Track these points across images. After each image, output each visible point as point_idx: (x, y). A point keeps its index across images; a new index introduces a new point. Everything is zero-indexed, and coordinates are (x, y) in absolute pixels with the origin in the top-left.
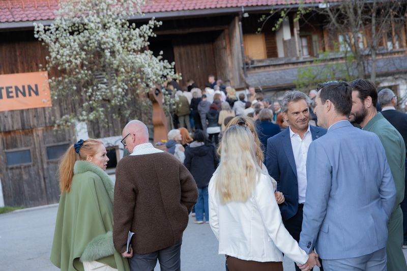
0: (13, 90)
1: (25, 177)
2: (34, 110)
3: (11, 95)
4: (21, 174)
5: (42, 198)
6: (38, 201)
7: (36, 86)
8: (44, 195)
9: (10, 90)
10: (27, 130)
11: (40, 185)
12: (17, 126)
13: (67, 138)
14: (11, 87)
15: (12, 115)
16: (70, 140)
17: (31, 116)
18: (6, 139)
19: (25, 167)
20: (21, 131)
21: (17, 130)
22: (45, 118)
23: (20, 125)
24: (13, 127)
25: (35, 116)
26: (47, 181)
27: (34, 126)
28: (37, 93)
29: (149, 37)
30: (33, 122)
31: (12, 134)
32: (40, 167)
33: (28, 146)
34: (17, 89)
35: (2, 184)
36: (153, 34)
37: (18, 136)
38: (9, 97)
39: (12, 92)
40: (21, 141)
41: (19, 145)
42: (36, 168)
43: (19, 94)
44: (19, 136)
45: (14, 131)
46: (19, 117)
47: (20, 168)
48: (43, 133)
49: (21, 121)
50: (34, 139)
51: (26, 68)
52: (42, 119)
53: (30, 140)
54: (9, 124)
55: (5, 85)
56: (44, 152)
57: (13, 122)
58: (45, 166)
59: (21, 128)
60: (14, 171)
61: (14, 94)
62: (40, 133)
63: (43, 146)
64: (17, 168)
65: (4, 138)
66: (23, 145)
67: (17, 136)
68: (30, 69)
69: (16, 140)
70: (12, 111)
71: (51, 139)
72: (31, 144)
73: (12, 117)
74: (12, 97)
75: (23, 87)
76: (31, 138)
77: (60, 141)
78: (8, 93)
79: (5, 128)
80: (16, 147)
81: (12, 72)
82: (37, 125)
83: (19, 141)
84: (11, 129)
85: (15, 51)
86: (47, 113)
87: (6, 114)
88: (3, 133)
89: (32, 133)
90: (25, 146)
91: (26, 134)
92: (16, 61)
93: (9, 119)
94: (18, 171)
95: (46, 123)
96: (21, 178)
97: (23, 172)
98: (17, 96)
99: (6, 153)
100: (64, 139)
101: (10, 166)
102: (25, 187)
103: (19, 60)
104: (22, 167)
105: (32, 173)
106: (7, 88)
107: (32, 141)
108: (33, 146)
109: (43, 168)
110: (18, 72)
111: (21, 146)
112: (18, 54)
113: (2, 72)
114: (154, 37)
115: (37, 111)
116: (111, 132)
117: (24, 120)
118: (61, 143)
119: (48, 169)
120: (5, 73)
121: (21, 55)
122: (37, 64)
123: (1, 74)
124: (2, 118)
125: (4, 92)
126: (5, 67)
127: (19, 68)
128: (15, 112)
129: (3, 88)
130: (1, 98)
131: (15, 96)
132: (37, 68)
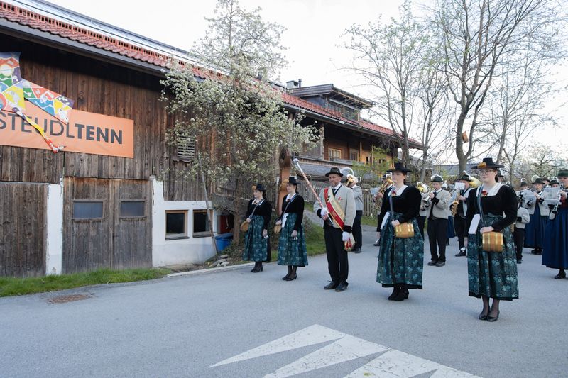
0: (95, 131)
1: (92, 234)
2: (114, 159)
3: (91, 136)
4: (88, 230)
5: (107, 260)
6: (103, 263)
7: (120, 132)
8: (111, 256)
9: (91, 130)
10: (103, 179)
11: (108, 244)
12: (94, 173)
13: (143, 196)
14: (93, 128)
15: (88, 160)
16: (145, 198)
17: (110, 165)
18: (77, 186)
19: (94, 222)
20: (96, 179)
21: (92, 177)
22: (125, 169)
23: (97, 172)
24: (88, 173)
25: (114, 166)
26: (116, 240)
27: (112, 176)
28: (120, 142)
30: (111, 171)
31: (86, 182)
32: (111, 224)
33: (101, 198)
34: (99, 131)
35: (64, 239)
37: (91, 185)
38: (88, 138)
39: (93, 133)
40: (94, 190)
41: (91, 195)
42: (106, 224)
43: (101, 137)
44: (93, 185)
45: (88, 178)
46: (97, 164)
47: (89, 222)
48: (120, 186)
49: (99, 168)
50: (108, 191)
51: (113, 111)
52: (121, 170)
53: (104, 191)
54: (84, 169)
55: (86, 123)
56: (117, 207)
57: (89, 168)
58: (116, 224)
59: (97, 176)
60: (81, 225)
61: (95, 136)
62: (117, 185)
63: (117, 200)
64: (84, 222)
65: (75, 186)
66: (96, 196)
68: (116, 114)
69: (89, 189)
70: (90, 154)
71: (127, 194)
72: (105, 196)
73: (89, 162)
74: (93, 139)
75: (107, 130)
76: (106, 189)
77: (136, 198)
78: (89, 133)
79: (79, 173)
80: (87, 196)
81: (97, 112)
82: (115, 176)
83: (91, 191)
84: (85, 175)
85: (103, 90)
86: (127, 164)
87: (82, 157)
88: (74, 178)
89: (108, 184)
90: (98, 198)
91: (101, 184)
92: (103, 99)
93: (85, 163)
94: (85, 226)
95: (124, 175)
96: (88, 234)
97: (91, 228)
98: (98, 140)
99: (74, 202)
100: (140, 196)
101: (77, 219)
102: (91, 245)
103: (106, 100)
104: (91, 221)
105: (101, 229)
106: (89, 128)
107: (106, 193)
108: (106, 199)
109: (114, 225)
111: (93, 197)
112: (106, 93)
113: (85, 108)
115: (117, 160)
117: (102, 168)
118: (137, 200)
119: (119, 227)
120: (88, 111)
121: (109, 94)
122: (124, 110)
123: (83, 110)
124: (77, 161)
125: (84, 131)
126: (89, 104)
127: (105, 109)
128: (93, 157)
129: (83, 126)
130: (80, 137)
131: (96, 139)
132: (124, 114)
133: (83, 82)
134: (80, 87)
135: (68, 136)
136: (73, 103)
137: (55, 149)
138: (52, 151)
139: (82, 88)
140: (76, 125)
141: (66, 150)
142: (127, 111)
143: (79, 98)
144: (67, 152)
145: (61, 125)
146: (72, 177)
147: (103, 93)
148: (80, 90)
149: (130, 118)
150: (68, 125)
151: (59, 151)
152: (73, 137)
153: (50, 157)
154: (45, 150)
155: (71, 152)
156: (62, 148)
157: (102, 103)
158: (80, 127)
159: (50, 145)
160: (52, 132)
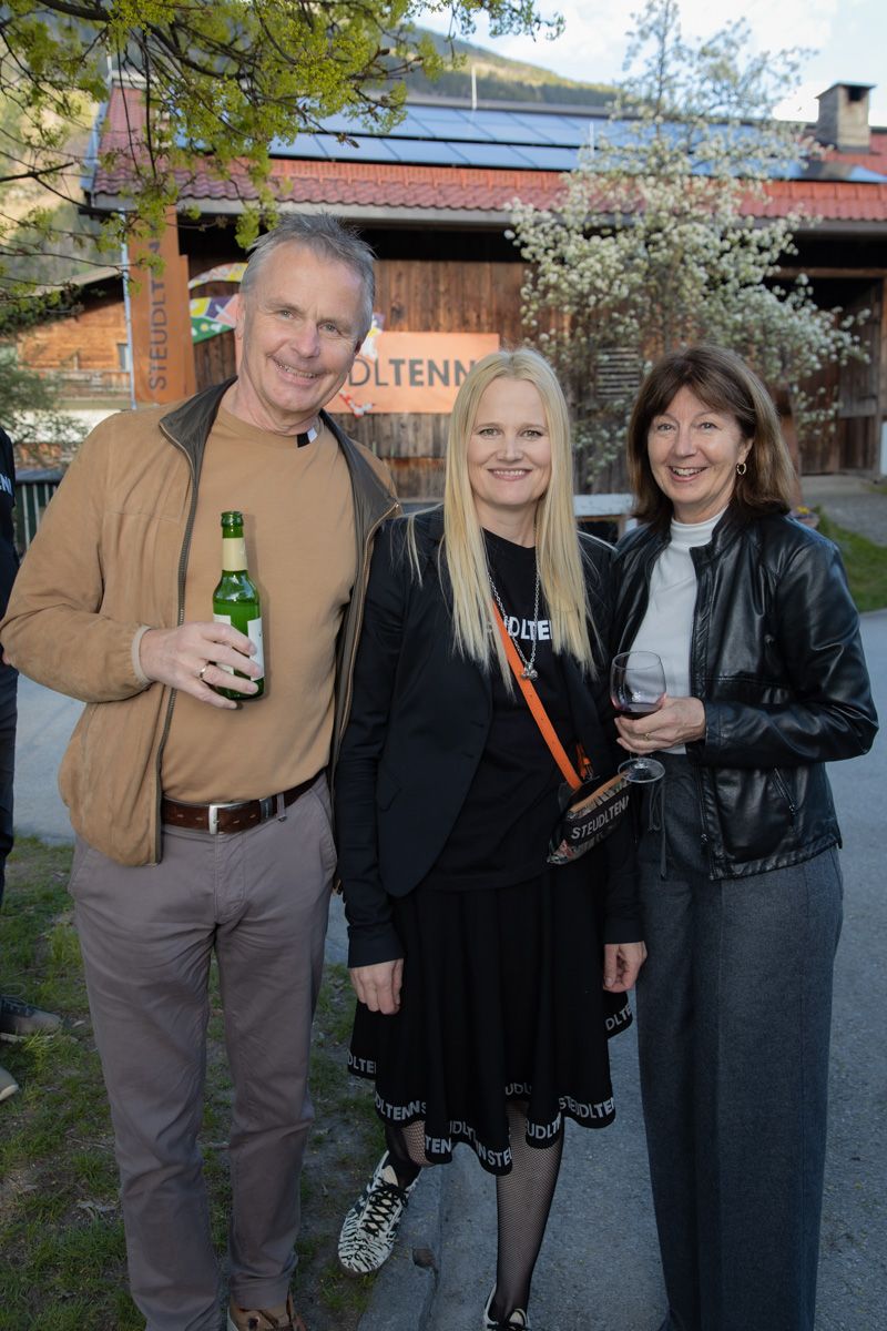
0: (424, 368)
3: (418, 378)
9: (418, 367)
12: (425, 448)
14: (420, 362)
15: (415, 424)
18: (399, 476)
20: (430, 460)
21: (424, 457)
23: (431, 445)
24: (415, 449)
29: (782, 252)
31: (412, 466)
34: (432, 366)
36: (792, 246)
37: (423, 471)
38: (413, 382)
39: (420, 373)
40: (429, 482)
41: (423, 491)
43: (436, 379)
44: (426, 472)
45: (417, 461)
46: (430, 430)
49: (434, 438)
51: (456, 322)
54: (408, 443)
55: (408, 355)
57: (416, 438)
59: (431, 454)
61: (424, 378)
65: (395, 474)
66: (432, 492)
67: (421, 472)
68: (464, 325)
69: (418, 480)
70: (417, 415)
73: (416, 429)
74: (421, 383)
75: (446, 363)
78: (413, 373)
79: (398, 451)
80: (415, 494)
81: (427, 329)
83: (423, 482)
84: (411, 453)
85: (436, 282)
87: (404, 420)
88: (393, 461)
90: (436, 496)
92: (436, 304)
93: (410, 432)
98: (431, 383)
103: (442, 303)
106: (413, 363)
110: (437, 330)
111: (428, 495)
112: (442, 288)
113: (406, 326)
114: (791, 255)
116: (615, 483)
117: (439, 437)
120: (410, 330)
121: (447, 291)
122: (478, 317)
123: (401, 330)
124: (395, 429)
125: (405, 370)
126: (412, 316)
127: (442, 321)
128: (423, 417)
129: (403, 362)
130: (398, 382)
131: (426, 382)
132: (479, 323)
133: (400, 275)
134: (393, 286)
135: (378, 384)
136: (382, 320)
137: (358, 411)
138: (353, 414)
139: (398, 288)
140: (391, 362)
141: (377, 410)
142: (484, 318)
143: (393, 309)
144: (378, 414)
145: (366, 364)
146: (388, 458)
147: (436, 290)
148: (393, 294)
149: (491, 331)
150: (376, 364)
151: (366, 414)
152: (386, 384)
153: (350, 426)
154: (342, 415)
155: (386, 415)
156: (368, 408)
157: (433, 312)
158: (397, 363)
159: (349, 405)
160: (351, 380)
